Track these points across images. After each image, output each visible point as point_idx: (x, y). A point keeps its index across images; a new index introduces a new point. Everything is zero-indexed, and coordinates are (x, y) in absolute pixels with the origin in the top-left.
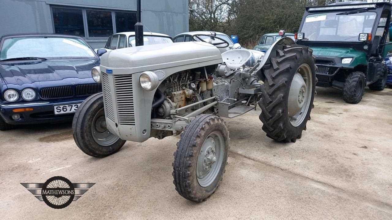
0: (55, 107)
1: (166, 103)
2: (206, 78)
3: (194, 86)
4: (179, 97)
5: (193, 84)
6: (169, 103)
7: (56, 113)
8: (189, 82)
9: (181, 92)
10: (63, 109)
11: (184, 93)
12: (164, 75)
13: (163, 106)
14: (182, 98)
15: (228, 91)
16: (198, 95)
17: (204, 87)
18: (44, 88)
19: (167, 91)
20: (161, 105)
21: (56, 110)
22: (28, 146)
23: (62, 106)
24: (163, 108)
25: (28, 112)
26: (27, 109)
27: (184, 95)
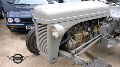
0: (26, 27)
1: (70, 41)
2: (98, 24)
3: (89, 29)
4: (79, 37)
5: (89, 28)
6: (72, 42)
7: (27, 29)
8: (87, 27)
9: (81, 34)
10: (30, 27)
11: (83, 35)
12: (70, 25)
13: (68, 43)
14: (81, 37)
15: (108, 30)
16: (91, 35)
17: (96, 30)
18: (23, 18)
19: (72, 32)
20: (66, 43)
21: (27, 28)
22: (15, 41)
23: (29, 26)
24: (67, 44)
25: (16, 27)
26: (16, 26)
27: (82, 36)
